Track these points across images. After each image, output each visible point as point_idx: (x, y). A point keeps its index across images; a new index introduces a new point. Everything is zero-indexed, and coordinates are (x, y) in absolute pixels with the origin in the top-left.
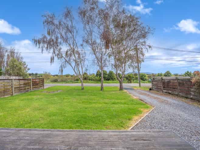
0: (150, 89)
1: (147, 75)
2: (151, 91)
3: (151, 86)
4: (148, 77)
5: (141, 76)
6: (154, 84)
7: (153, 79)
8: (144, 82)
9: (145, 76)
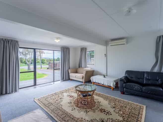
0: (48, 68)
1: (45, 60)
2: (48, 69)
3: (48, 67)
4: (47, 61)
5: (42, 60)
6: (50, 65)
7: (50, 62)
8: (44, 64)
9: (44, 61)
